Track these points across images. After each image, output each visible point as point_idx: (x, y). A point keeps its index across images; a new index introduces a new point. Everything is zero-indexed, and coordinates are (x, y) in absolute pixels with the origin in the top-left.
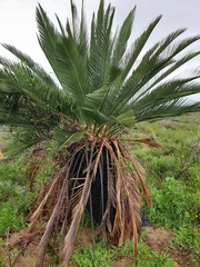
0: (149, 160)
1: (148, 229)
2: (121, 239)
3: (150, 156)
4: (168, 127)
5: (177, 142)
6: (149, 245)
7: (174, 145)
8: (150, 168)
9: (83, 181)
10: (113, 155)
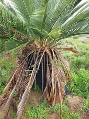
0: (72, 58)
1: (69, 97)
2: (54, 102)
3: (73, 57)
4: (83, 42)
5: (87, 50)
6: (68, 106)
7: (85, 51)
8: (73, 63)
9: (31, 72)
10: (51, 57)
